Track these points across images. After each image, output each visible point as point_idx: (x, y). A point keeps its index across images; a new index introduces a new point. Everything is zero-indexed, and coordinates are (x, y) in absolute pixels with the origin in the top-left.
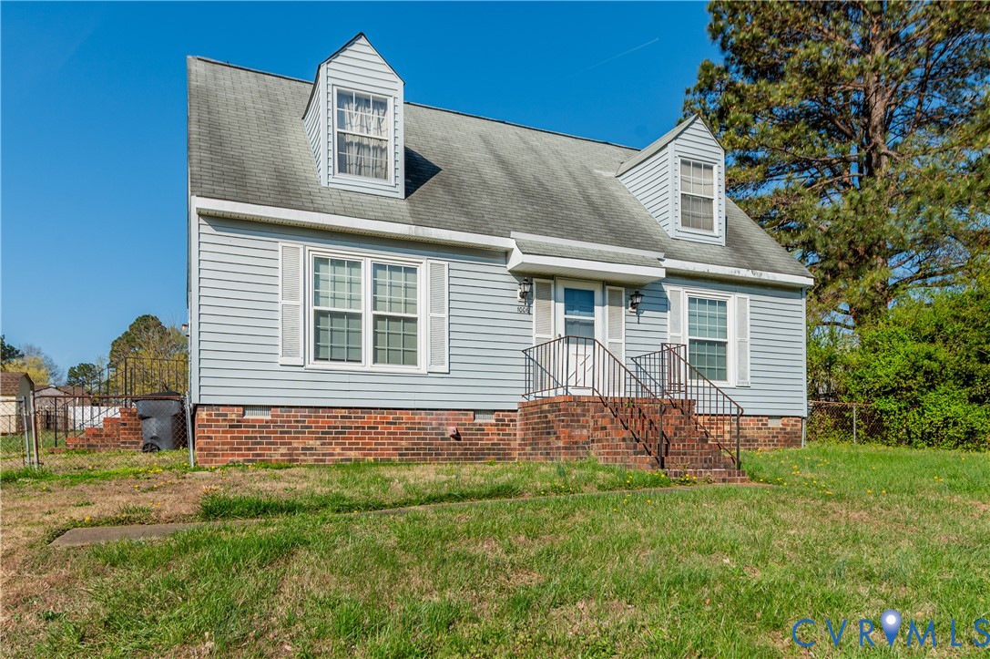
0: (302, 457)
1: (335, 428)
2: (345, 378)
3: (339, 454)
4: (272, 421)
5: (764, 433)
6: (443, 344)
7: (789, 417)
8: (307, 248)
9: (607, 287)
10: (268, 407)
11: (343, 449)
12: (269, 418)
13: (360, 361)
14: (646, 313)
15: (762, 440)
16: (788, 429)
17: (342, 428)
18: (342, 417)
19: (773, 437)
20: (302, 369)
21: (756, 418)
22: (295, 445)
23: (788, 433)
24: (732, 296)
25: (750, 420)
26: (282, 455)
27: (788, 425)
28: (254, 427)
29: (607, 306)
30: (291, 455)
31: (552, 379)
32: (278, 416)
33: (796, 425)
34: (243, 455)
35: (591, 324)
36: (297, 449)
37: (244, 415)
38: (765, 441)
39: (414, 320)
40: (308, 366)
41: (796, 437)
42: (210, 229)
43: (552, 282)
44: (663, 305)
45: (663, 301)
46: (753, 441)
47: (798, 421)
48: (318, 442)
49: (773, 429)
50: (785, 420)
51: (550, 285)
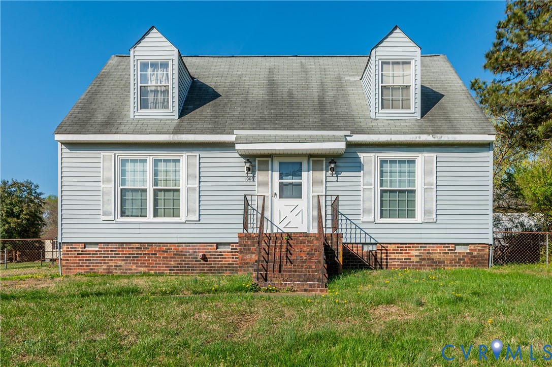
0: (114, 271)
1: (132, 254)
2: (138, 226)
3: (135, 269)
4: (99, 251)
5: (451, 256)
6: (195, 203)
7: (476, 244)
8: (117, 155)
9: (311, 159)
10: (97, 244)
11: (137, 266)
12: (97, 249)
13: (146, 216)
14: (343, 174)
15: (449, 262)
16: (475, 253)
17: (137, 254)
18: (136, 248)
19: (459, 259)
20: (114, 222)
21: (443, 246)
22: (111, 264)
23: (474, 257)
24: (420, 155)
25: (437, 247)
26: (104, 269)
27: (475, 250)
28: (90, 254)
29: (311, 171)
30: (108, 269)
31: (269, 223)
32: (102, 248)
33: (484, 250)
34: (84, 269)
35: (300, 185)
36: (112, 266)
37: (85, 248)
38: (451, 263)
39: (178, 190)
40: (117, 220)
41: (482, 260)
42: (67, 150)
43: (270, 159)
44: (358, 166)
45: (358, 165)
46: (440, 262)
47: (485, 247)
48: (123, 262)
49: (459, 253)
50: (472, 247)
51: (268, 161)
